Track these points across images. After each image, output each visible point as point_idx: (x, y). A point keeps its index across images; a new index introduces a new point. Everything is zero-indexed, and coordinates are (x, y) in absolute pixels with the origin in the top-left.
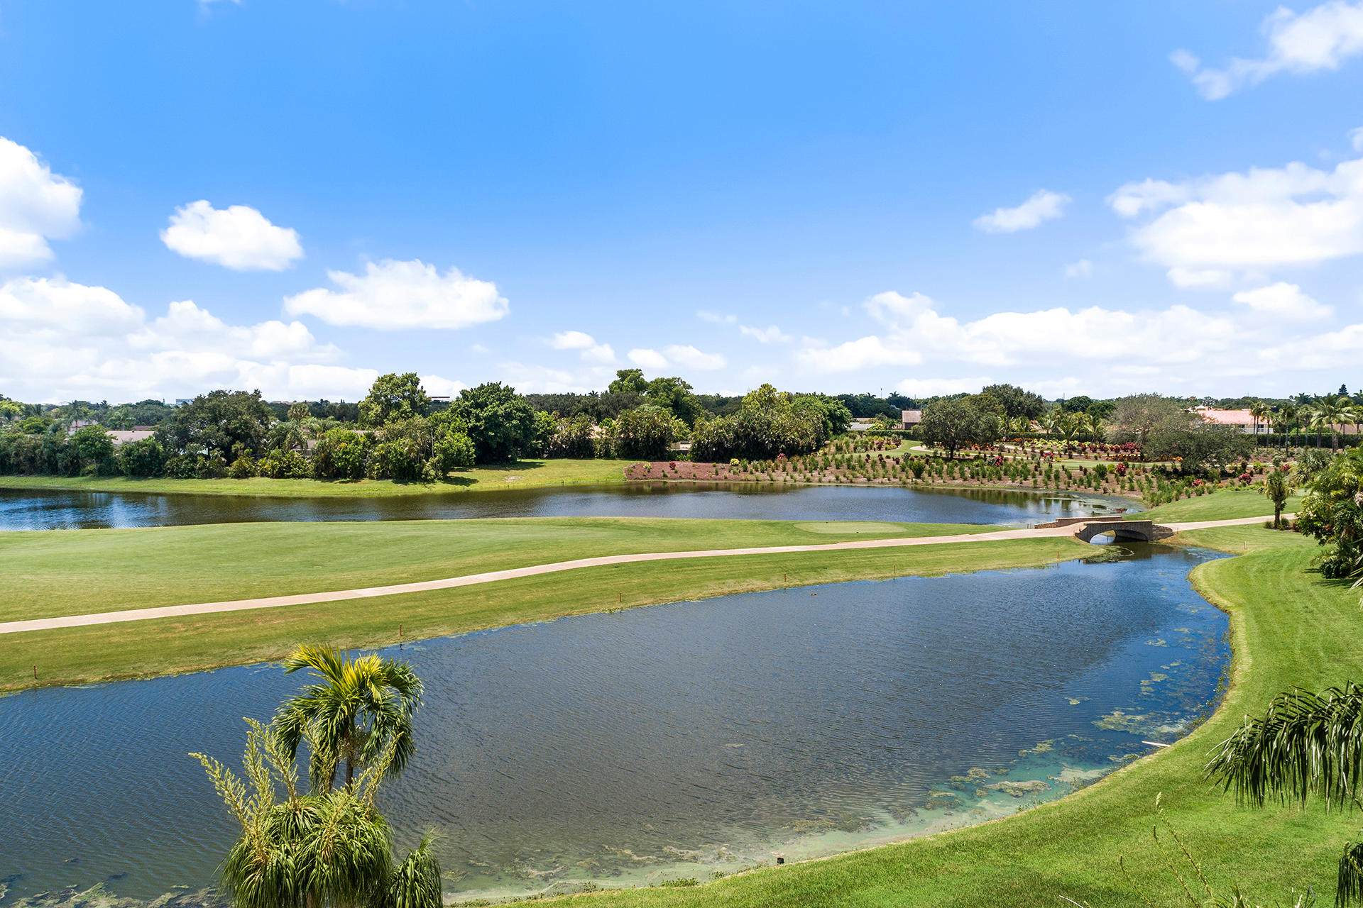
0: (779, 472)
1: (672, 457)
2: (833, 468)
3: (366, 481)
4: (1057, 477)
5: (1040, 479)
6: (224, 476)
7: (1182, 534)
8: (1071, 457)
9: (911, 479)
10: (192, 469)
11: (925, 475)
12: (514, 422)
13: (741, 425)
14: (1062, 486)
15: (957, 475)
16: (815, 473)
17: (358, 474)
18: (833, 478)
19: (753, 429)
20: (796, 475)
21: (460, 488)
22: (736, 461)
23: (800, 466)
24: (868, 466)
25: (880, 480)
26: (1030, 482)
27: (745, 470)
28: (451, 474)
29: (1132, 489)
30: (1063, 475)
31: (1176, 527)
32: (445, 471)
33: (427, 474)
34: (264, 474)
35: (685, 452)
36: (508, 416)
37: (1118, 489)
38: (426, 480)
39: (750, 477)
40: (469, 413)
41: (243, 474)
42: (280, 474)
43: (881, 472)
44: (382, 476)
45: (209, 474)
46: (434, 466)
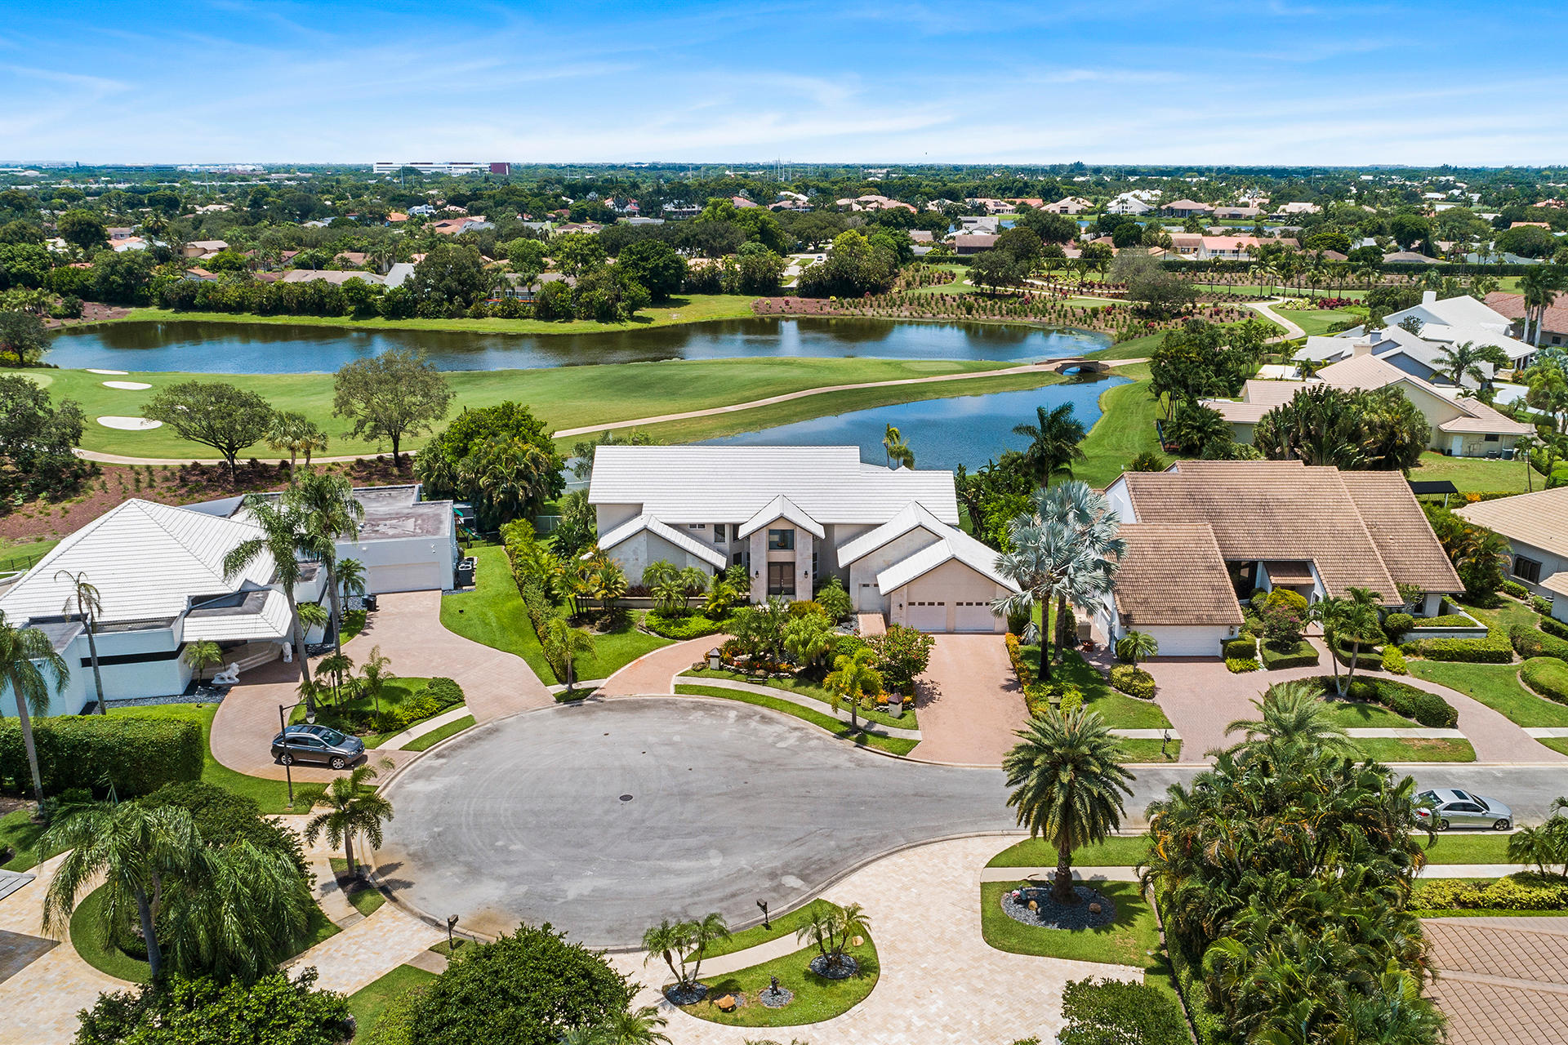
0: (867, 308)
1: (781, 293)
2: (907, 305)
3: (576, 321)
4: (1065, 316)
5: (1054, 316)
6: (463, 316)
7: (1114, 369)
8: (1081, 294)
9: (964, 316)
10: (439, 312)
11: (974, 312)
12: (672, 271)
13: (837, 268)
14: (1068, 323)
15: (996, 312)
16: (895, 309)
17: (569, 317)
18: (908, 314)
19: (846, 273)
20: (880, 311)
21: (645, 326)
22: (834, 298)
23: (883, 304)
24: (933, 303)
25: (942, 316)
26: (1046, 319)
27: (842, 306)
28: (636, 313)
29: (1112, 327)
30: (1070, 314)
31: (1113, 363)
32: (631, 313)
33: (620, 315)
34: (495, 315)
35: (792, 289)
36: (666, 267)
37: (1103, 327)
38: (620, 320)
39: (847, 312)
40: (636, 265)
41: (479, 315)
42: (510, 315)
43: (943, 309)
44: (588, 318)
45: (451, 316)
46: (624, 309)
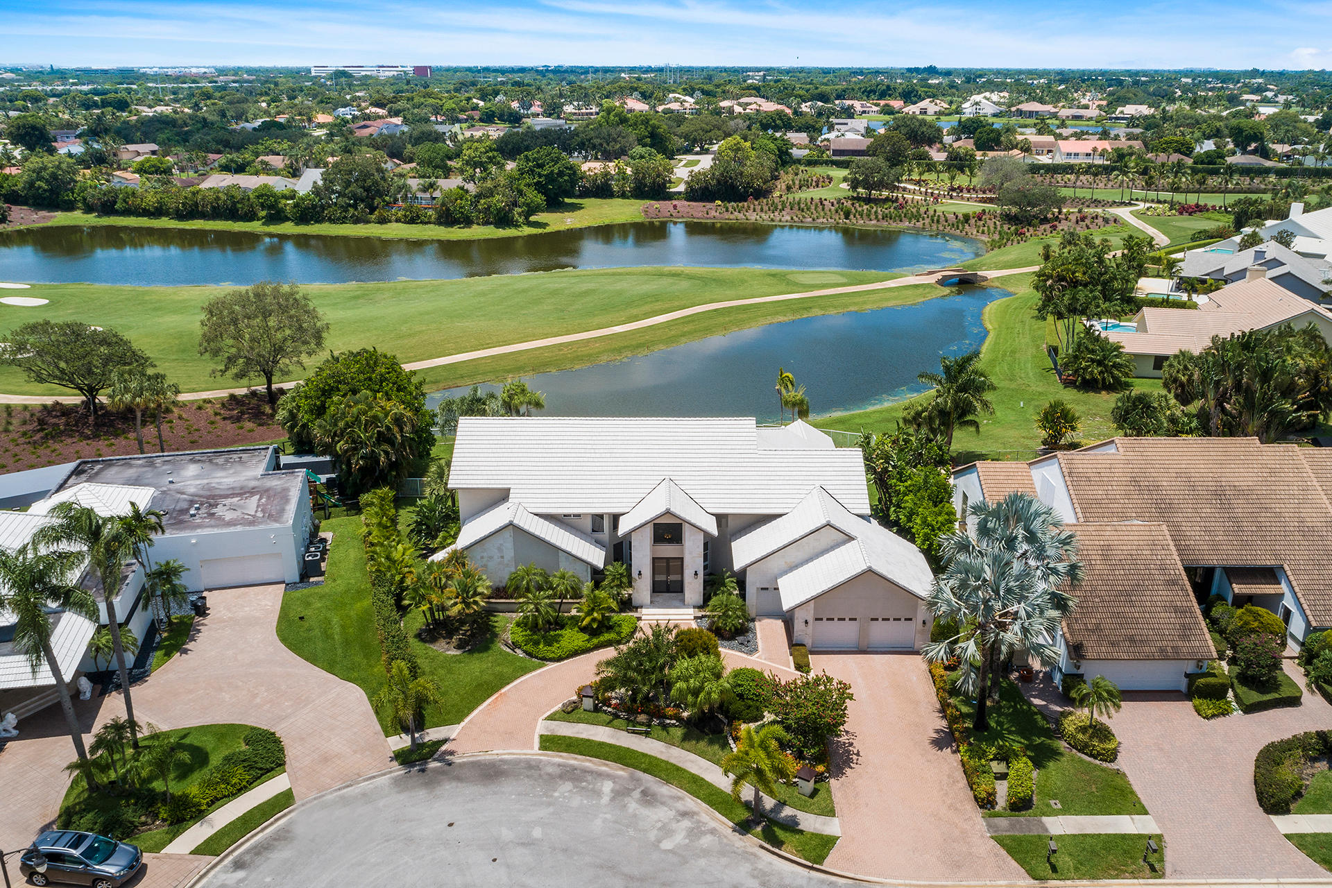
0: (751, 211)
1: (669, 197)
2: (787, 210)
3: (475, 226)
4: (938, 221)
5: (927, 221)
6: (368, 222)
7: (992, 280)
8: (951, 197)
9: (842, 221)
10: (345, 217)
11: (852, 216)
12: (566, 178)
13: (722, 174)
14: (941, 228)
15: (873, 217)
16: (776, 214)
17: (468, 222)
18: (789, 218)
19: (731, 178)
20: (763, 215)
21: (540, 231)
22: (719, 202)
23: (766, 208)
24: (813, 207)
25: (821, 220)
26: (920, 224)
27: (727, 211)
28: (532, 218)
29: (983, 232)
30: (942, 219)
31: (992, 274)
32: (527, 218)
33: (517, 221)
34: (398, 221)
35: (680, 193)
36: (561, 174)
37: (975, 233)
38: (516, 225)
39: (732, 217)
40: (533, 171)
41: (383, 221)
42: (412, 221)
43: (822, 214)
44: (486, 223)
45: (357, 221)
46: (520, 214)
